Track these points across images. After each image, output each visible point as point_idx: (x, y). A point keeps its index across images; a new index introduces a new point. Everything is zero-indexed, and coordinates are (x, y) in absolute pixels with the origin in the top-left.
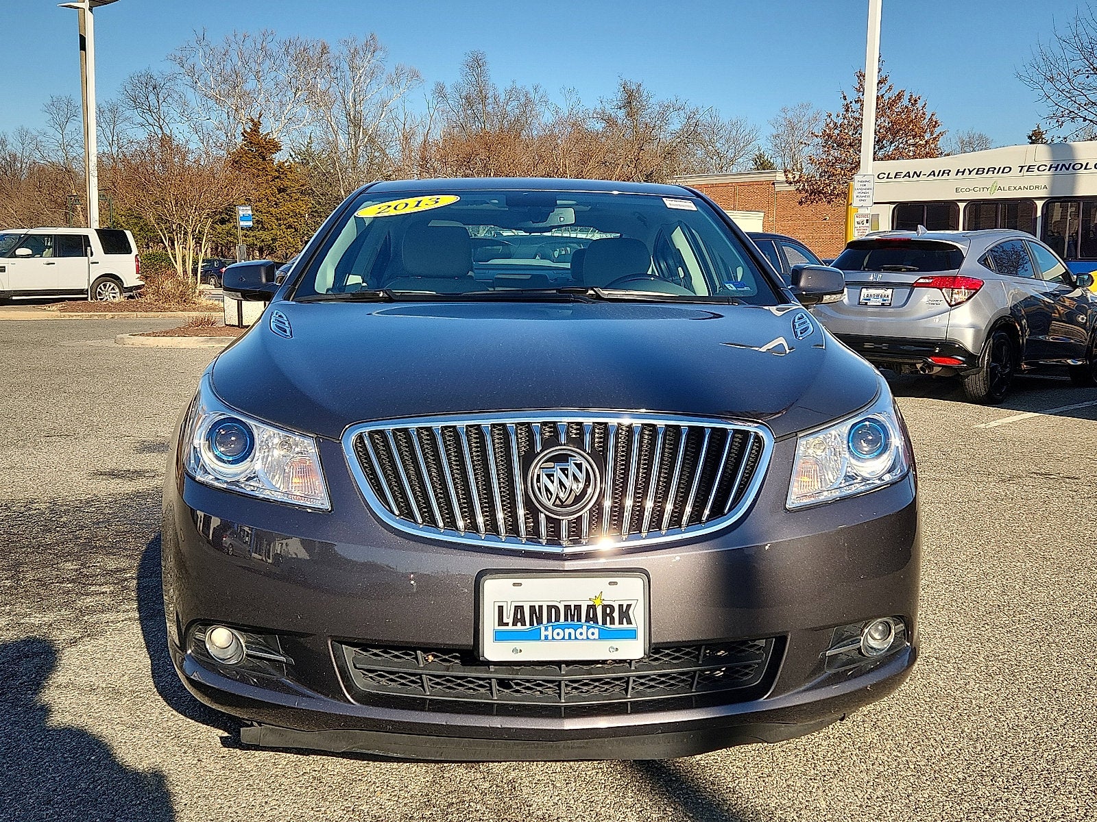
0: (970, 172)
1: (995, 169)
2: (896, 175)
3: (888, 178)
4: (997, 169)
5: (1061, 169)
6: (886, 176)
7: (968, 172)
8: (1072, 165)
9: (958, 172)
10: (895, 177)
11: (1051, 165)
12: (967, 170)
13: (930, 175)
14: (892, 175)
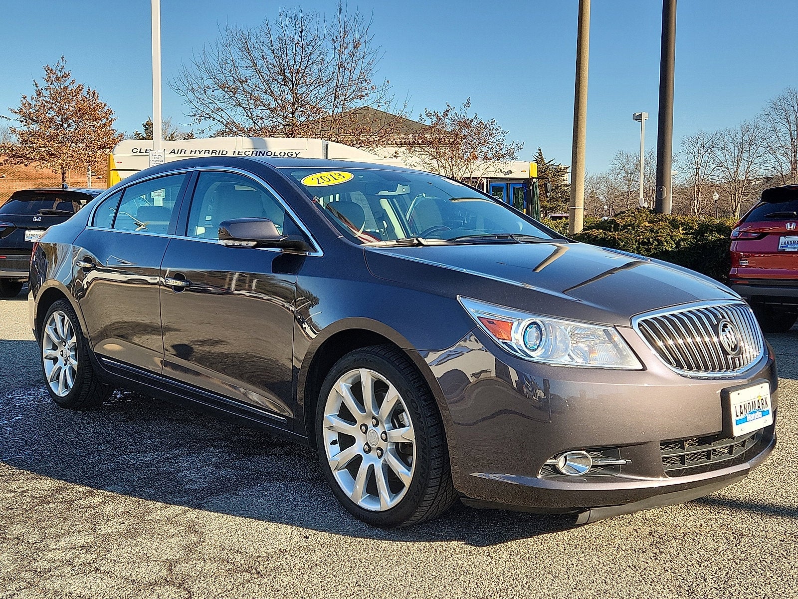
0: (200, 153)
1: (217, 151)
2: (146, 150)
3: (140, 152)
4: (218, 152)
5: (259, 155)
6: (139, 151)
7: (199, 153)
8: (266, 153)
9: (191, 151)
10: (146, 152)
11: (253, 151)
12: (197, 151)
13: (171, 152)
14: (143, 151)
